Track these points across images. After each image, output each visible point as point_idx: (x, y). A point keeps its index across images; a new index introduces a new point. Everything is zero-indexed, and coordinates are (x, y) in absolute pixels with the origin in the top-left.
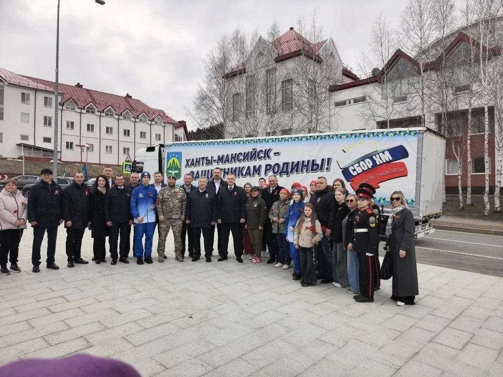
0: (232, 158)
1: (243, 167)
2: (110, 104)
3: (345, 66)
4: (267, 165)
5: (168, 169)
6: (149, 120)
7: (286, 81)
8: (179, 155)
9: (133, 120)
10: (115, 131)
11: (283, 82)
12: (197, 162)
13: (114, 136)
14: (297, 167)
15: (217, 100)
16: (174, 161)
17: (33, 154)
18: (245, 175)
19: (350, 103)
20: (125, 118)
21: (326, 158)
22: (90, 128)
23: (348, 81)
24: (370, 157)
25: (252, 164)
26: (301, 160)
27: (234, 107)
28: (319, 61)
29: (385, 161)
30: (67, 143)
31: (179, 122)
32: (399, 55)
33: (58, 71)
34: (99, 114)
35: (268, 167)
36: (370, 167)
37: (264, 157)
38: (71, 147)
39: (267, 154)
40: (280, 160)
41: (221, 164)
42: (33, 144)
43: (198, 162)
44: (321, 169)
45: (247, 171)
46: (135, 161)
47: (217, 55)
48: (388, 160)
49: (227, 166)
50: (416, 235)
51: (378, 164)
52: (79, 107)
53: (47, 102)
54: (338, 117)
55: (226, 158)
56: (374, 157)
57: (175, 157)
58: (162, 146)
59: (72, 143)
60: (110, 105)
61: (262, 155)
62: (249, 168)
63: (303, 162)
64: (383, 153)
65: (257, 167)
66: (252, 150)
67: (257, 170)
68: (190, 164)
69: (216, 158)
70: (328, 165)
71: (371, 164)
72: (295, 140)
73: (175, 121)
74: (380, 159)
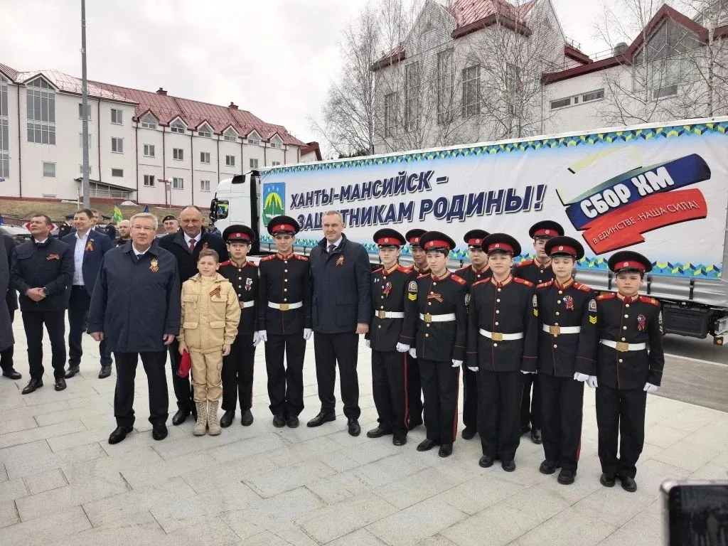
0: (364, 189)
1: (383, 206)
2: (205, 118)
3: (569, 41)
4: (423, 202)
5: (265, 212)
6: (262, 141)
7: (469, 69)
8: (280, 188)
9: (240, 141)
10: (213, 158)
11: (464, 71)
12: (308, 198)
13: (212, 166)
14: (478, 203)
15: (357, 104)
16: (273, 198)
17: (98, 194)
18: (386, 221)
19: (576, 101)
20: (227, 138)
21: (535, 185)
22: (178, 154)
23: (573, 65)
24: (626, 180)
25: (396, 200)
26: (487, 191)
27: (386, 114)
28: (524, 32)
29: (657, 188)
30: (146, 177)
31: (309, 144)
32: (665, 15)
33: (85, 51)
34: (190, 133)
35: (426, 205)
36: (625, 201)
37: (420, 187)
38: (152, 184)
39: (424, 180)
40: (448, 192)
41: (345, 201)
42: (98, 180)
43: (310, 198)
44: (526, 206)
45: (389, 213)
46: (216, 200)
47: (358, 31)
48: (664, 186)
49: (356, 205)
50: (722, 339)
51: (643, 193)
52: (161, 123)
53: (116, 117)
54: (557, 122)
55: (354, 192)
56: (634, 181)
57: (275, 191)
58: (255, 173)
59: (152, 178)
60: (206, 120)
61: (415, 183)
62: (392, 207)
63: (491, 193)
64: (655, 171)
65: (406, 206)
66: (398, 175)
67: (406, 211)
68: (297, 202)
69: (338, 191)
70: (538, 198)
71: (628, 194)
72: (476, 153)
73: (302, 143)
74: (648, 183)
